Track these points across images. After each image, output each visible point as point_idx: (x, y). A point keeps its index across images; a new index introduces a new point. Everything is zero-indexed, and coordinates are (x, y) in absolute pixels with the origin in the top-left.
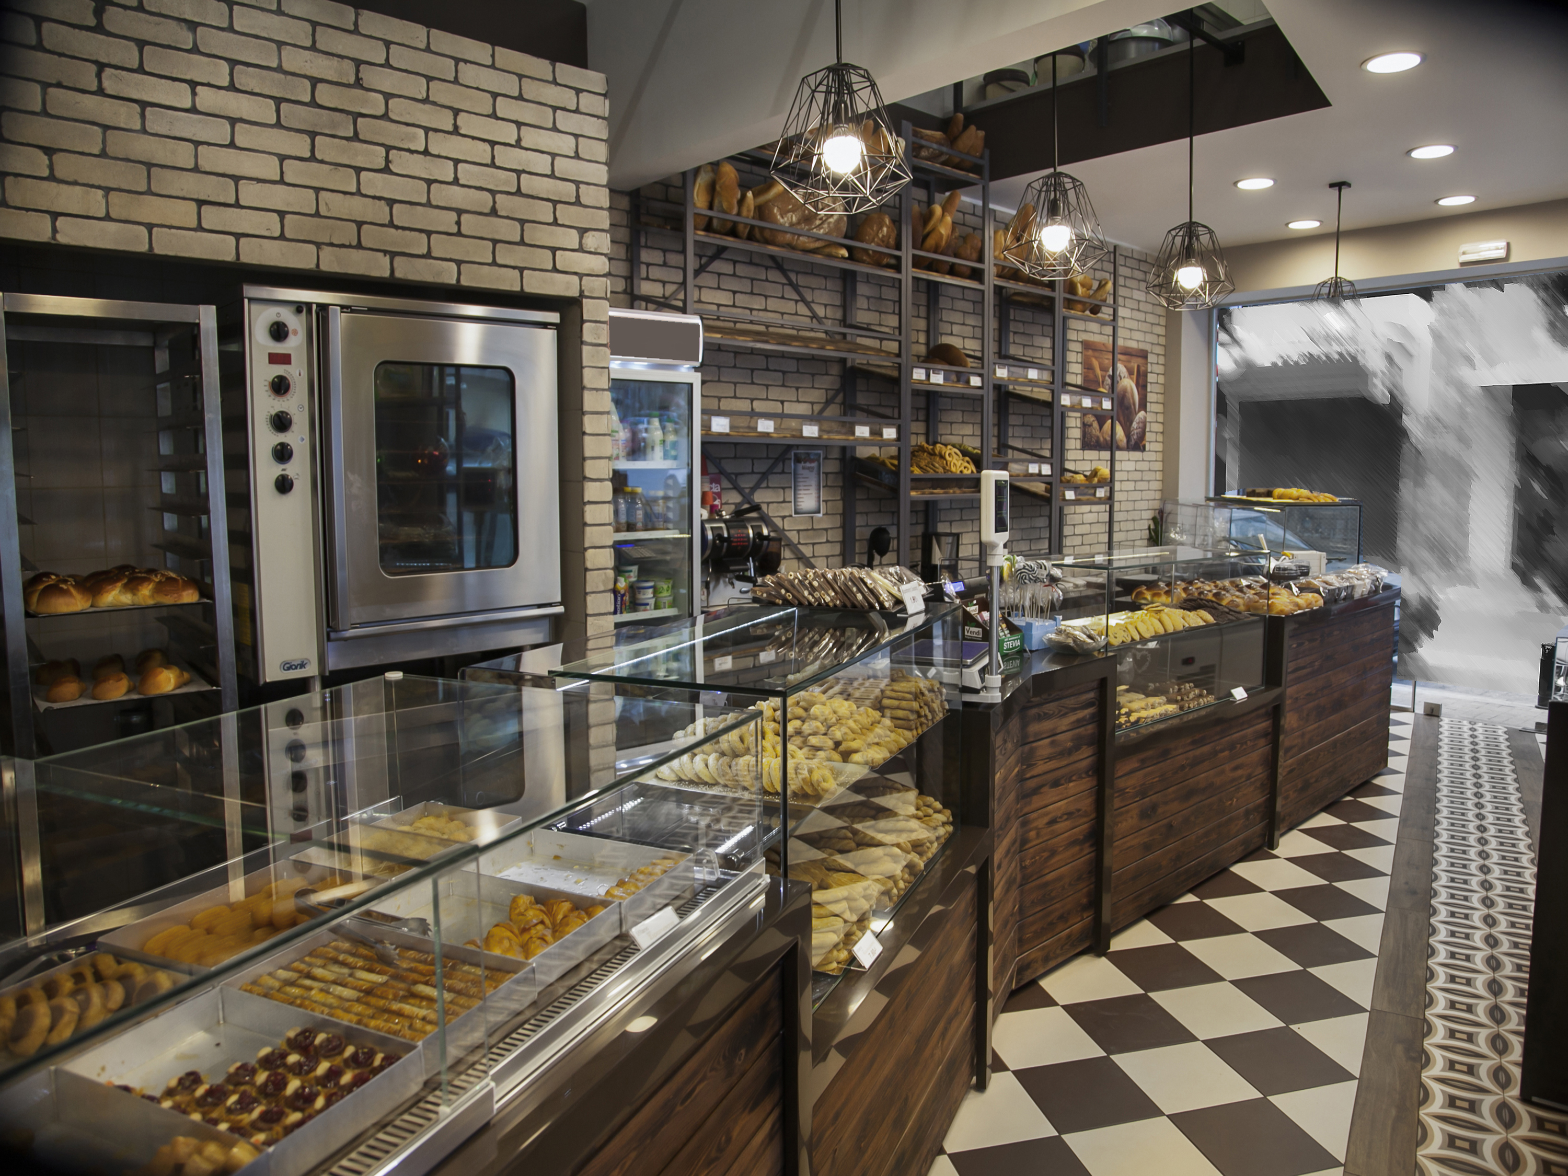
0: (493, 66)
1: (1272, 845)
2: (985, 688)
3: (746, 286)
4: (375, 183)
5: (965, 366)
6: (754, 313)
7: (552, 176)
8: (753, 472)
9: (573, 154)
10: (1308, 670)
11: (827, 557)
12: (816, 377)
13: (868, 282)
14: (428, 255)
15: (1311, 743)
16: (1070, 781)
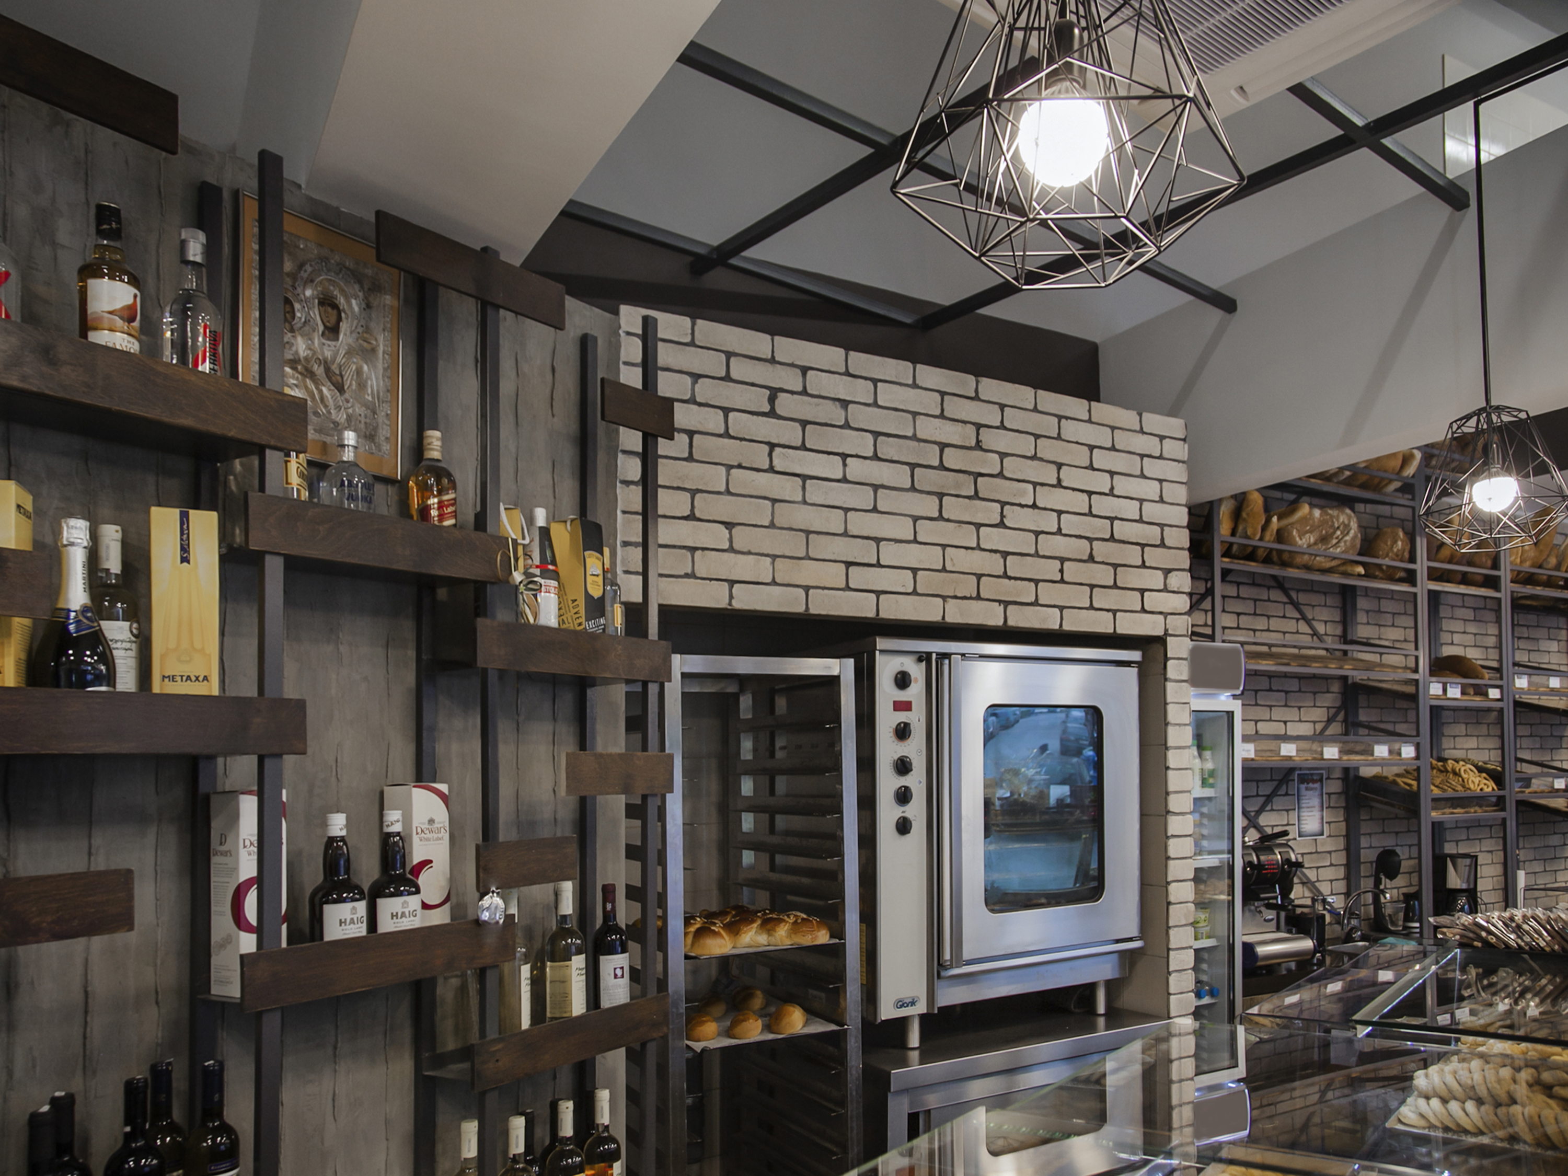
0: (1090, 421)
3: (1248, 607)
4: (992, 538)
5: (1482, 678)
6: (1257, 633)
7: (1140, 521)
8: (1258, 795)
9: (1157, 499)
11: (1331, 881)
12: (1317, 696)
13: (1366, 595)
14: (1036, 603)
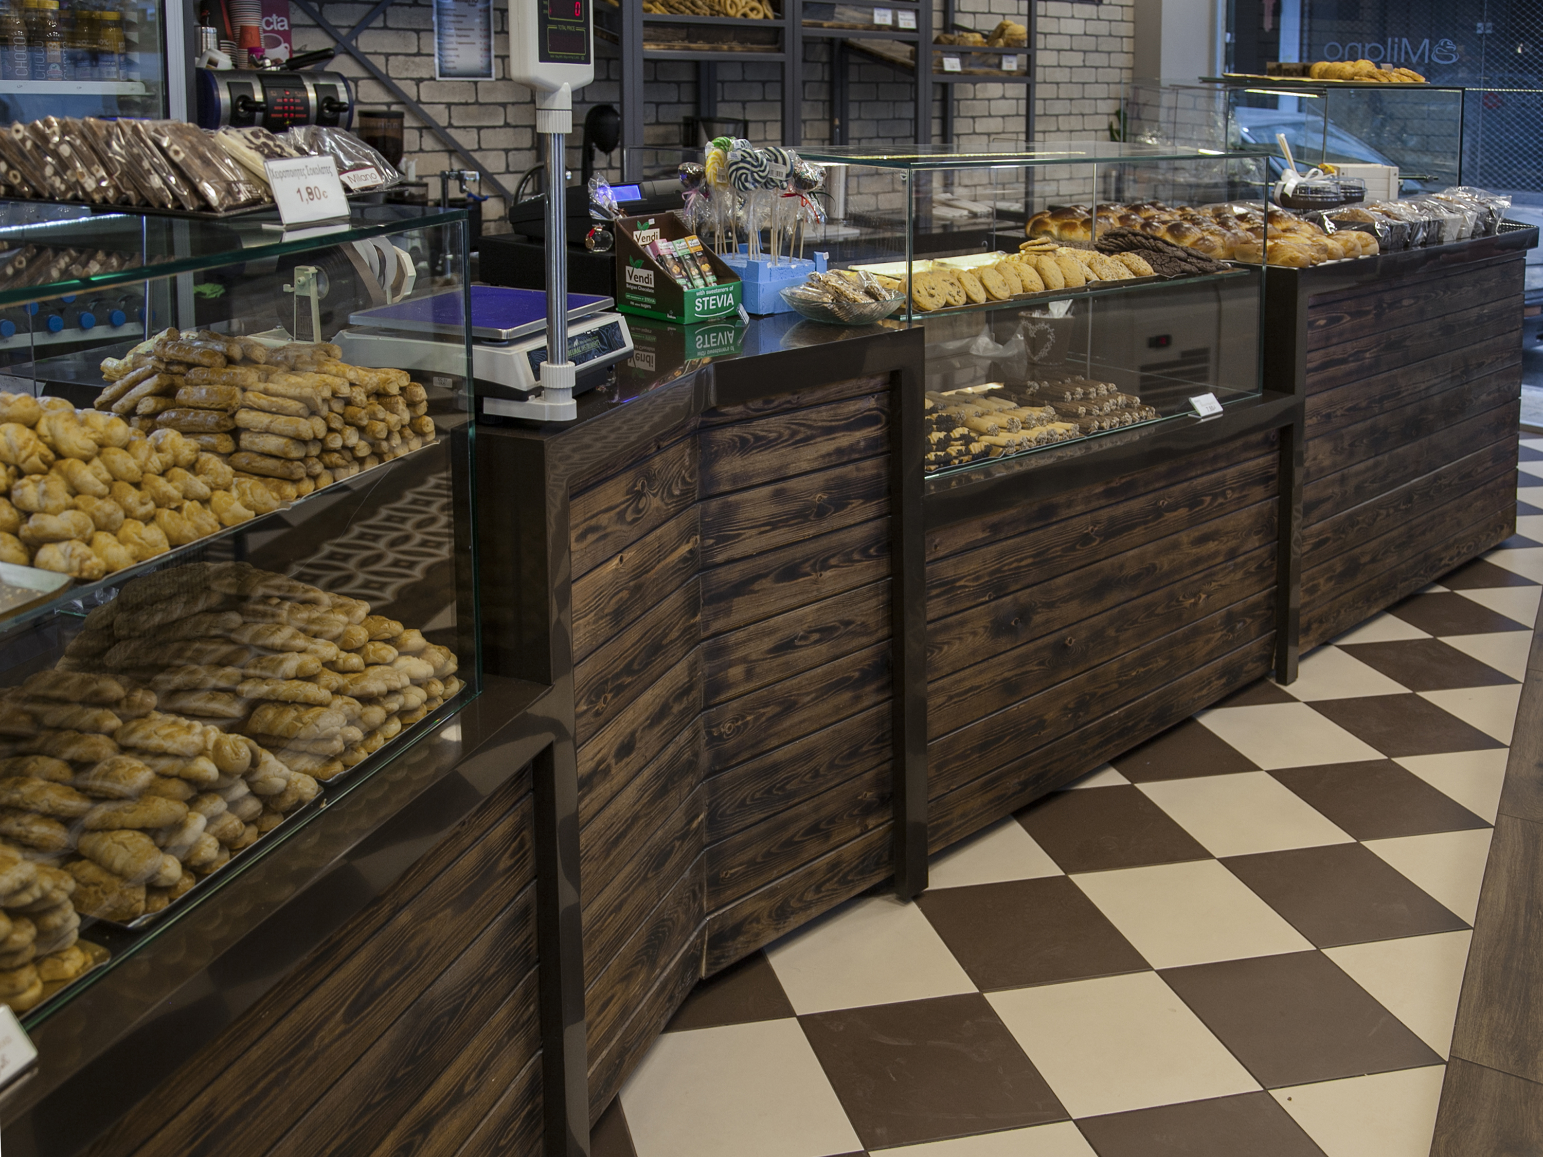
1: (1285, 675)
2: (538, 391)
10: (1352, 366)
11: (507, 151)
15: (1360, 492)
16: (825, 566)
